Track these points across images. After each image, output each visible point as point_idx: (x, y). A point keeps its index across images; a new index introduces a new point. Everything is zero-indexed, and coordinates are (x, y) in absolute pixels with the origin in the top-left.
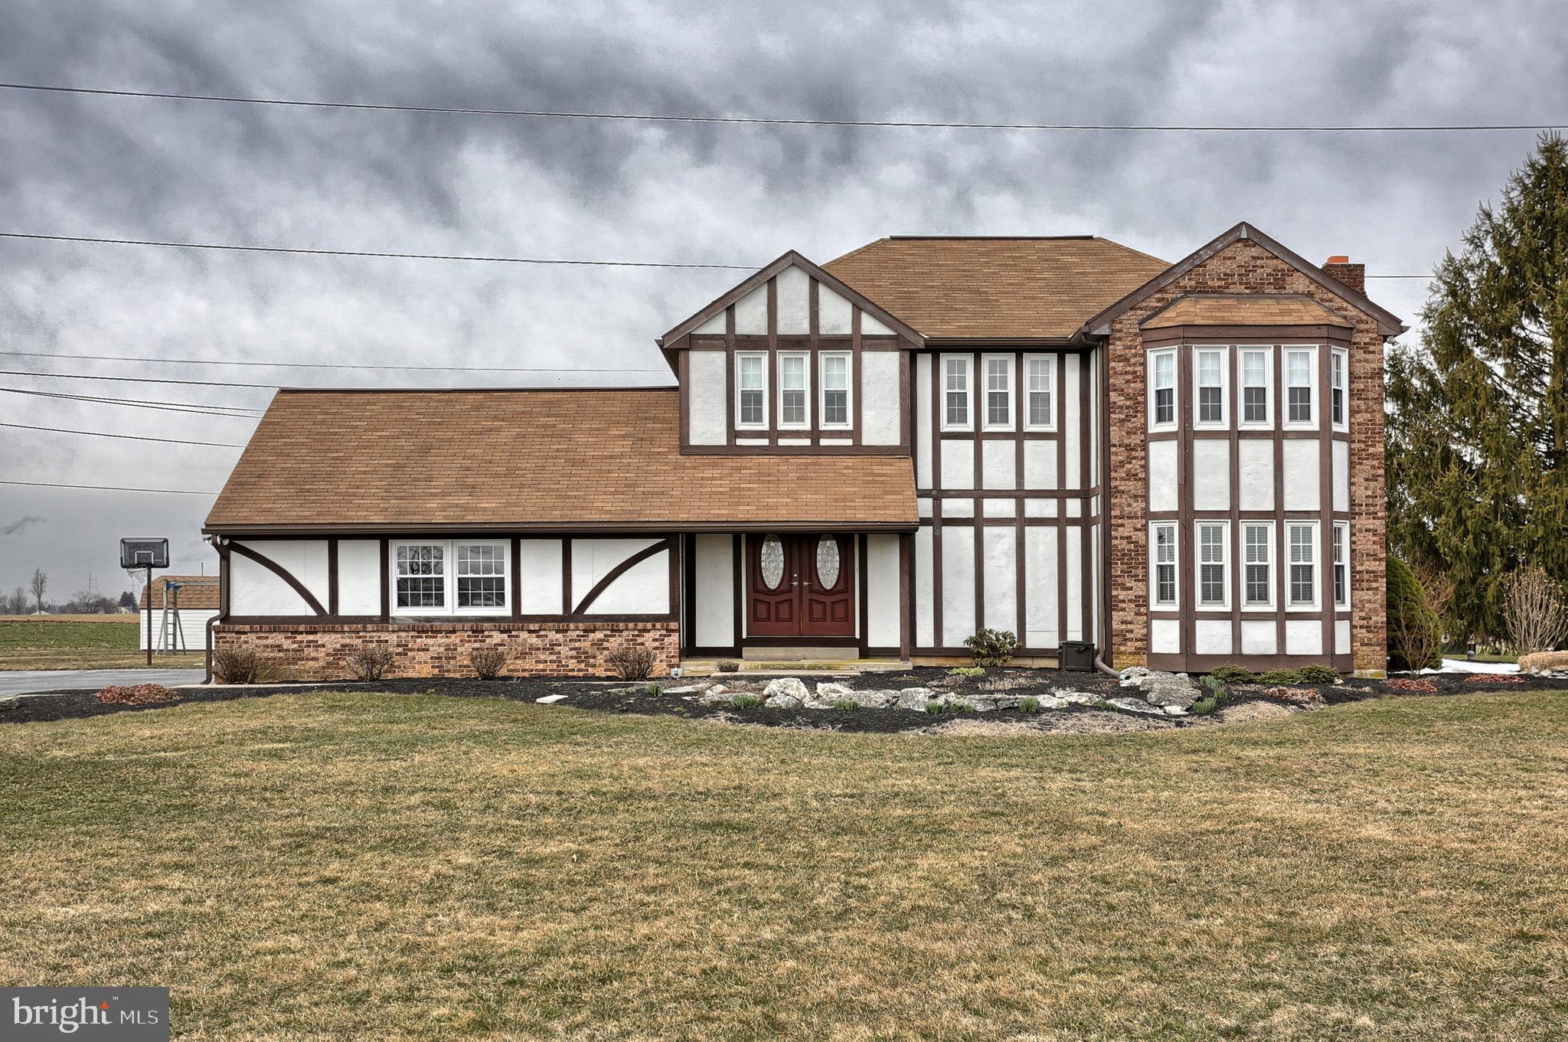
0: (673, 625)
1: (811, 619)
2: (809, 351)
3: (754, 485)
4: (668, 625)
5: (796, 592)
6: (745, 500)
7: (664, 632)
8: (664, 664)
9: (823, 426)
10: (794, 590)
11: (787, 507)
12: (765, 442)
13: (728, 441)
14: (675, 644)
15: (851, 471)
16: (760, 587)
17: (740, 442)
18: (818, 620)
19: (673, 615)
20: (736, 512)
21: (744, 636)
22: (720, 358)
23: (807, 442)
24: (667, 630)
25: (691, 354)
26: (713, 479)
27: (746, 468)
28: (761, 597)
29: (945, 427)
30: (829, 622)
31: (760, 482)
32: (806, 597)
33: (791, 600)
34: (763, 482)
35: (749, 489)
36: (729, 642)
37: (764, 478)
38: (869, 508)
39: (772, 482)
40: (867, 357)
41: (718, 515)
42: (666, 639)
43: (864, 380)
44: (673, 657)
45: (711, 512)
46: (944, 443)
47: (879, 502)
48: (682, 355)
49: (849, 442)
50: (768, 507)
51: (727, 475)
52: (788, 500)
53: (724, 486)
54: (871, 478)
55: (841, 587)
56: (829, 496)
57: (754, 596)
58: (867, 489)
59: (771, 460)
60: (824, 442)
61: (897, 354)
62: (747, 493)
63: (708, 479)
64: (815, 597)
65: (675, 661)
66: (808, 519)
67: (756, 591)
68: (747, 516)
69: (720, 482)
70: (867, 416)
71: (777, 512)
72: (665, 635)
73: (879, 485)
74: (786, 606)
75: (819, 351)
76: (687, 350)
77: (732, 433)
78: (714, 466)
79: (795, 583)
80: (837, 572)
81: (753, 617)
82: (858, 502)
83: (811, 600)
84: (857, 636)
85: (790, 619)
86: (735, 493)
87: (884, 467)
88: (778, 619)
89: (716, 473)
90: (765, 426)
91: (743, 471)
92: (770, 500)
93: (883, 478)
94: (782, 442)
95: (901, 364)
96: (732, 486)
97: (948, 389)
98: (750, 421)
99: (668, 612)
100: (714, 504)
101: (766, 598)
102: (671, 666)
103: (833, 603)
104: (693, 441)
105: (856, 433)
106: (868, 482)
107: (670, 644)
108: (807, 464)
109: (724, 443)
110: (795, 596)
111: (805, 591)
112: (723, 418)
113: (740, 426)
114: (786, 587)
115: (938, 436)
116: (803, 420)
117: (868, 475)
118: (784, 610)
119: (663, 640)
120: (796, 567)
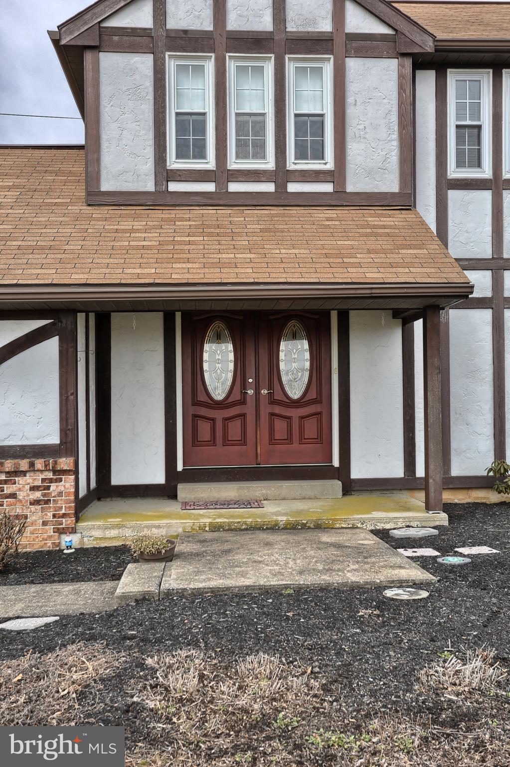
0: (65, 463)
1: (272, 440)
2: (273, 56)
3: (198, 238)
4: (55, 463)
5: (251, 403)
6: (181, 256)
7: (50, 475)
8: (50, 529)
9: (292, 163)
10: (248, 399)
11: (252, 265)
12: (210, 187)
13: (156, 185)
14: (68, 494)
15: (337, 223)
16: (202, 397)
17: (173, 187)
18: (282, 442)
19: (68, 445)
20: (171, 271)
21: (180, 467)
22: (144, 63)
23: (270, 187)
24: (55, 472)
25: (102, 55)
26: (133, 231)
27: (182, 219)
28: (203, 411)
29: (454, 172)
30: (296, 446)
31: (203, 234)
32: (265, 409)
33: (243, 416)
34: (210, 235)
35: (189, 243)
36: (158, 477)
37: (212, 230)
38: (382, 265)
39: (225, 235)
40: (353, 65)
41: (138, 276)
42: (53, 486)
43: (350, 100)
44: (64, 515)
45: (127, 271)
46: (453, 194)
47: (393, 258)
48: (88, 57)
49: (328, 188)
50: (220, 264)
51: (154, 227)
52: (252, 256)
53: (151, 239)
54: (368, 230)
55: (313, 395)
56: (314, 251)
57: (193, 410)
58: (368, 242)
59: (219, 212)
60: (292, 188)
61: (393, 63)
62: (187, 247)
63: (125, 231)
64: (277, 410)
65: (68, 522)
66: (289, 280)
67: (196, 403)
68: (187, 276)
69: (143, 235)
70: (353, 149)
71: (236, 270)
72: (51, 481)
73: (384, 238)
74: (238, 423)
75: (287, 56)
76: (96, 48)
77: (164, 174)
78: (135, 218)
79: (250, 392)
80: (307, 374)
81: (192, 439)
82: (361, 258)
83: (272, 415)
84: (336, 463)
85: (243, 442)
86: (166, 247)
87: (382, 219)
88: (226, 442)
89: (138, 225)
90: (210, 163)
91: (177, 223)
92: (224, 256)
93: (386, 231)
94: (234, 187)
95: (401, 76)
96: (161, 239)
97: (457, 120)
98: (188, 157)
99: (57, 441)
100: (134, 261)
101: (210, 413)
102: (61, 531)
103: (302, 418)
104: (106, 186)
105: (337, 175)
106: (366, 235)
107: (60, 494)
108: (272, 216)
109: (150, 187)
110: (249, 409)
111: (264, 402)
112: (149, 152)
113: (174, 163)
114: (236, 396)
115: (445, 185)
116: (264, 157)
117: (363, 227)
118: (235, 430)
119: (48, 488)
120: (251, 370)
